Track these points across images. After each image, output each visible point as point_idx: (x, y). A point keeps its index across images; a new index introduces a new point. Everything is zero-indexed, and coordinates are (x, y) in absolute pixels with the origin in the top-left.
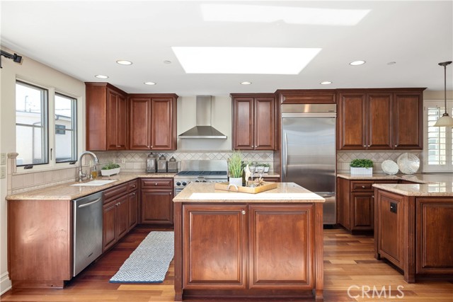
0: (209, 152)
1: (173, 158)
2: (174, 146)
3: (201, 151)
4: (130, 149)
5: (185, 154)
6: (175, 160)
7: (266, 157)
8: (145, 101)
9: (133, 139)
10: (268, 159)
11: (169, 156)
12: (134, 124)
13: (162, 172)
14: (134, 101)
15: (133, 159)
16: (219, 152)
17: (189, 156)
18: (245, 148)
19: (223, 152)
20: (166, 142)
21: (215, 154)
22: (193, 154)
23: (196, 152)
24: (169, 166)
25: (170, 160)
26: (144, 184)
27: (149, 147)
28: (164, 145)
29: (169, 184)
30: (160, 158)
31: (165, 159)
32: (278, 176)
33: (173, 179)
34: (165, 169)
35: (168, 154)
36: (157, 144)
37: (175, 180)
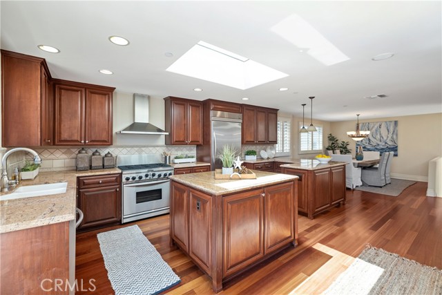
0: (144, 147)
1: (109, 153)
2: (108, 142)
3: (137, 146)
4: (54, 144)
5: (121, 149)
6: (112, 156)
7: (191, 150)
8: (78, 91)
9: (60, 133)
10: (192, 152)
11: (104, 152)
12: (60, 115)
13: (97, 168)
14: (61, 89)
15: (52, 156)
16: (154, 146)
17: (125, 151)
18: (181, 143)
19: (157, 146)
20: (104, 136)
21: (151, 148)
22: (129, 149)
23: (132, 147)
24: (105, 161)
25: (106, 156)
26: (84, 184)
27: (83, 142)
28: (103, 139)
29: (116, 180)
30: (93, 154)
31: (100, 155)
32: (209, 164)
33: (121, 174)
34: (101, 165)
35: (103, 150)
36: (93, 139)
37: (123, 176)
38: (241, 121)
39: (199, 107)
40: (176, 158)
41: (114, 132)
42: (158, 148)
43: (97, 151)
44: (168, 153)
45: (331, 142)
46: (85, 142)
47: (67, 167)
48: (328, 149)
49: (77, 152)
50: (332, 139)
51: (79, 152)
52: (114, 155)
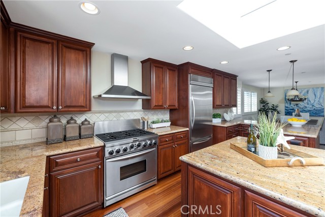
0: (123, 112)
1: (86, 120)
2: (86, 108)
3: (115, 112)
4: (16, 111)
5: (98, 115)
6: (89, 124)
10: (166, 116)
11: (80, 119)
14: (25, 38)
16: (132, 111)
17: (102, 117)
18: (159, 107)
19: (135, 111)
20: (81, 101)
21: (129, 113)
22: (107, 115)
23: (110, 112)
24: (82, 130)
25: (83, 123)
26: (57, 164)
27: (55, 107)
28: (80, 104)
29: (97, 156)
30: (68, 123)
31: (75, 122)
32: (188, 129)
33: (104, 147)
34: (77, 134)
35: (79, 116)
36: (68, 104)
37: (106, 149)
38: (212, 86)
39: (175, 71)
40: (153, 123)
41: (92, 96)
42: (135, 113)
43: (72, 119)
44: (146, 118)
45: (262, 105)
46: (58, 108)
47: (35, 139)
48: (260, 110)
49: (47, 121)
50: (262, 102)
51: (51, 121)
52: (91, 122)
